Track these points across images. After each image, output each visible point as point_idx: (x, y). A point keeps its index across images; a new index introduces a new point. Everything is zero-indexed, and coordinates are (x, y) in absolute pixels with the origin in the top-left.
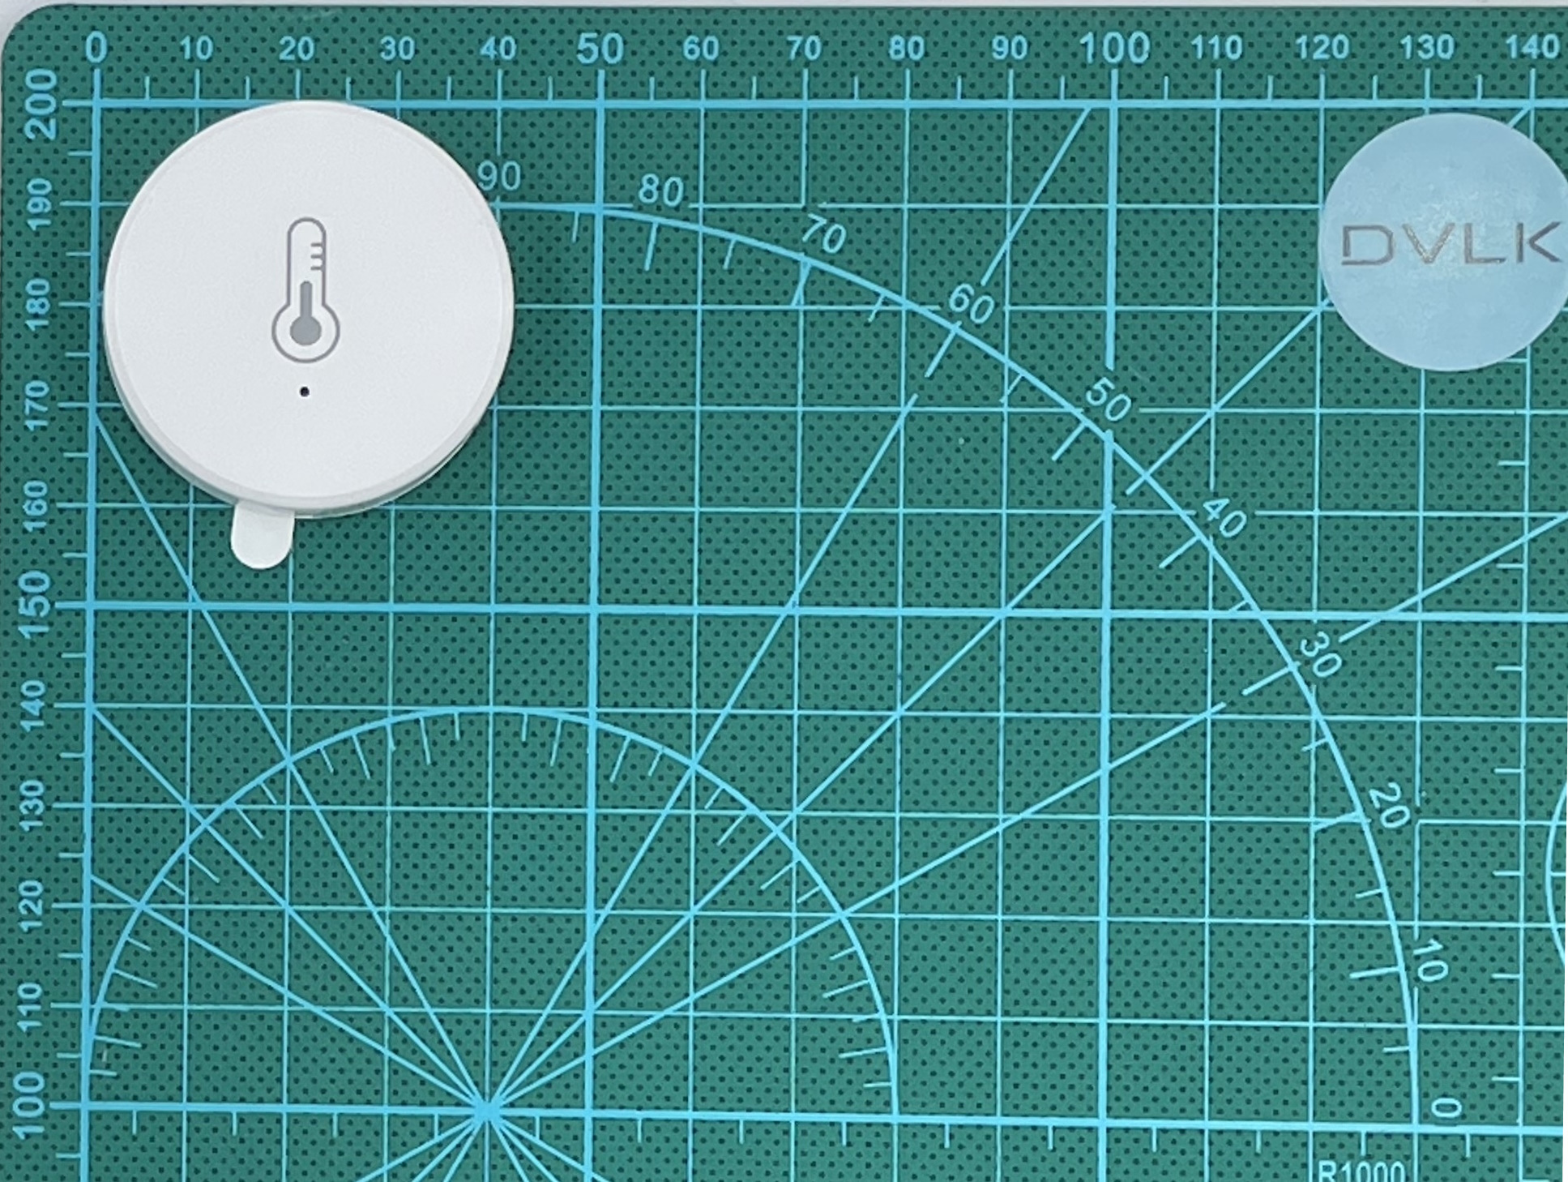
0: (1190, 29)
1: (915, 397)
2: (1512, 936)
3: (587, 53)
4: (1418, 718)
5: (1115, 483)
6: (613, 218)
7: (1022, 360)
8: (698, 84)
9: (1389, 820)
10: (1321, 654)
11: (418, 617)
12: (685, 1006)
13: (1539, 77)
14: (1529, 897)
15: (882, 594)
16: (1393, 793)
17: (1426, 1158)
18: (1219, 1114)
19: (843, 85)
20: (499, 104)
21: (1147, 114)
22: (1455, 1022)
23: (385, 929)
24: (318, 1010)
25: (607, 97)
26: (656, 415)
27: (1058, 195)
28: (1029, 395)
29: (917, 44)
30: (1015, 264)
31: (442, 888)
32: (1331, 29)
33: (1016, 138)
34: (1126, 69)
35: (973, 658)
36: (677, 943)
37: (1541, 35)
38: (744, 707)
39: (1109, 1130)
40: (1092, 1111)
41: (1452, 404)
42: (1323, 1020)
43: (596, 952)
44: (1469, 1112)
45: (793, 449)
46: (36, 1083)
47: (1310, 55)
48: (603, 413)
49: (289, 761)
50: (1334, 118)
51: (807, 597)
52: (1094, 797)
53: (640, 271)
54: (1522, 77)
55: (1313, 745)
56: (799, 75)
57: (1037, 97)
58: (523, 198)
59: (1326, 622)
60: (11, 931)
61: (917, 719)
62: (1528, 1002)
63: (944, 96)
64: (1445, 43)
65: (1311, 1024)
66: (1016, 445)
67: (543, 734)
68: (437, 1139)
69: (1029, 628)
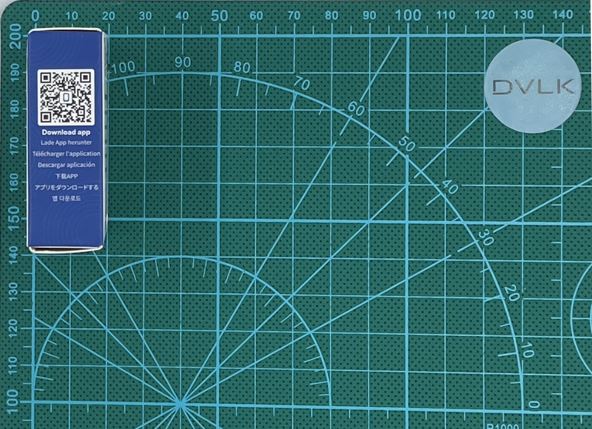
0: (436, 8)
1: (336, 143)
2: (558, 342)
3: (215, 17)
4: (523, 261)
5: (410, 174)
6: (225, 77)
7: (375, 129)
8: (255, 29)
9: (512, 298)
10: (486, 237)
11: (154, 223)
12: (253, 366)
13: (566, 26)
14: (564, 327)
15: (324, 215)
16: (513, 288)
17: (527, 423)
18: (450, 406)
19: (308, 29)
20: (182, 36)
21: (421, 40)
22: (537, 373)
23: (143, 337)
24: (118, 367)
25: (222, 34)
26: (241, 149)
27: (388, 69)
28: (378, 142)
29: (335, 14)
30: (372, 94)
31: (164, 322)
32: (488, 8)
33: (372, 48)
34: (412, 23)
35: (358, 238)
36: (250, 343)
37: (566, 10)
38: (274, 256)
39: (409, 412)
40: (403, 405)
41: (534, 145)
42: (488, 372)
43: (220, 346)
44: (542, 406)
45: (291, 161)
46: (15, 394)
47: (480, 17)
48: (221, 149)
49: (107, 275)
50: (489, 41)
51: (297, 216)
52: (403, 289)
53: (235, 96)
54: (559, 25)
55: (484, 270)
56: (292, 25)
57: (380, 33)
58: (191, 70)
59: (488, 225)
60: (6, 338)
61: (337, 260)
62: (564, 366)
63: (346, 33)
64: (531, 13)
65: (484, 373)
66: (374, 160)
67: (200, 265)
68: (162, 414)
69: (378, 227)
